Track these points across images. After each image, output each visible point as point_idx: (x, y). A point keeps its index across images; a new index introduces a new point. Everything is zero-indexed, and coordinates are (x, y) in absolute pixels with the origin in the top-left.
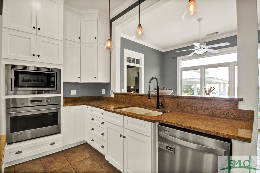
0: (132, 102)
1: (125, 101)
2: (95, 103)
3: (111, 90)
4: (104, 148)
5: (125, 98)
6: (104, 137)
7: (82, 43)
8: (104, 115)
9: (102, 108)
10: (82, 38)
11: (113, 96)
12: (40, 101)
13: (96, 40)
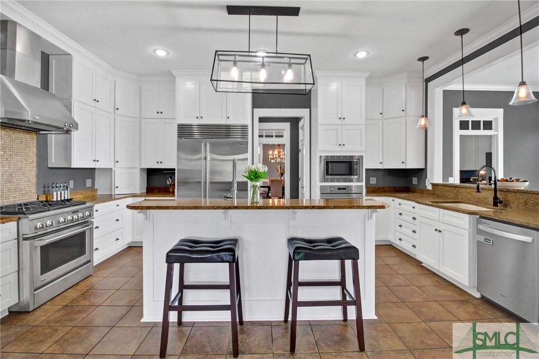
0: (460, 197)
1: (449, 195)
2: (403, 195)
3: (427, 180)
4: (415, 247)
5: (449, 191)
6: (416, 234)
7: (385, 119)
8: (416, 209)
9: (413, 201)
10: (384, 113)
11: (429, 187)
12: (345, 189)
13: (404, 112)
